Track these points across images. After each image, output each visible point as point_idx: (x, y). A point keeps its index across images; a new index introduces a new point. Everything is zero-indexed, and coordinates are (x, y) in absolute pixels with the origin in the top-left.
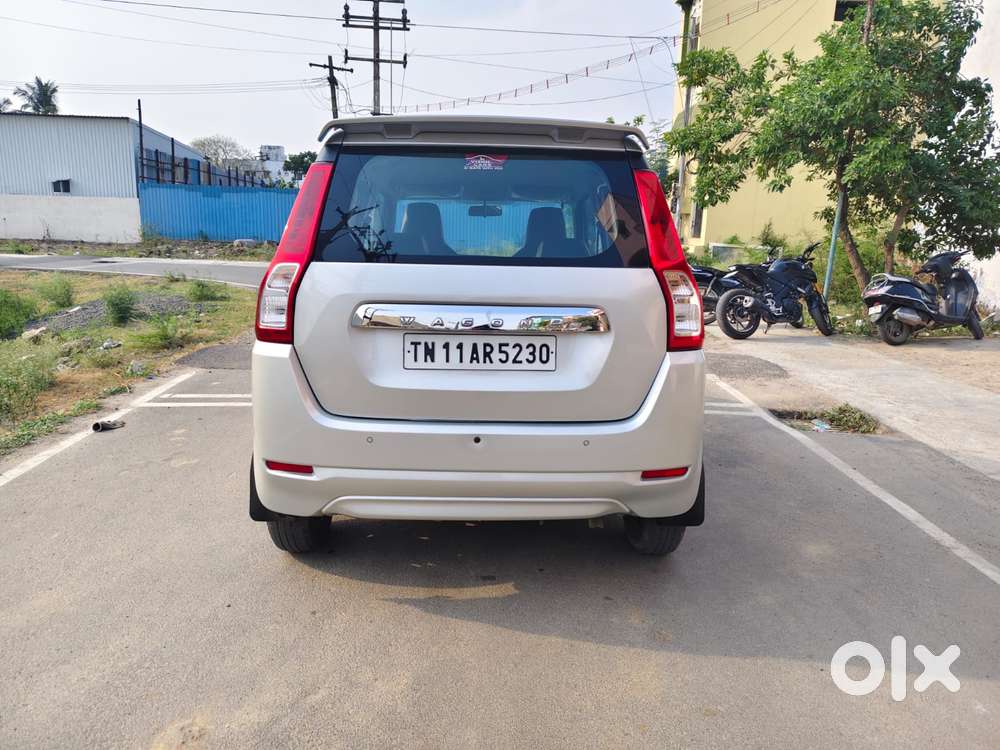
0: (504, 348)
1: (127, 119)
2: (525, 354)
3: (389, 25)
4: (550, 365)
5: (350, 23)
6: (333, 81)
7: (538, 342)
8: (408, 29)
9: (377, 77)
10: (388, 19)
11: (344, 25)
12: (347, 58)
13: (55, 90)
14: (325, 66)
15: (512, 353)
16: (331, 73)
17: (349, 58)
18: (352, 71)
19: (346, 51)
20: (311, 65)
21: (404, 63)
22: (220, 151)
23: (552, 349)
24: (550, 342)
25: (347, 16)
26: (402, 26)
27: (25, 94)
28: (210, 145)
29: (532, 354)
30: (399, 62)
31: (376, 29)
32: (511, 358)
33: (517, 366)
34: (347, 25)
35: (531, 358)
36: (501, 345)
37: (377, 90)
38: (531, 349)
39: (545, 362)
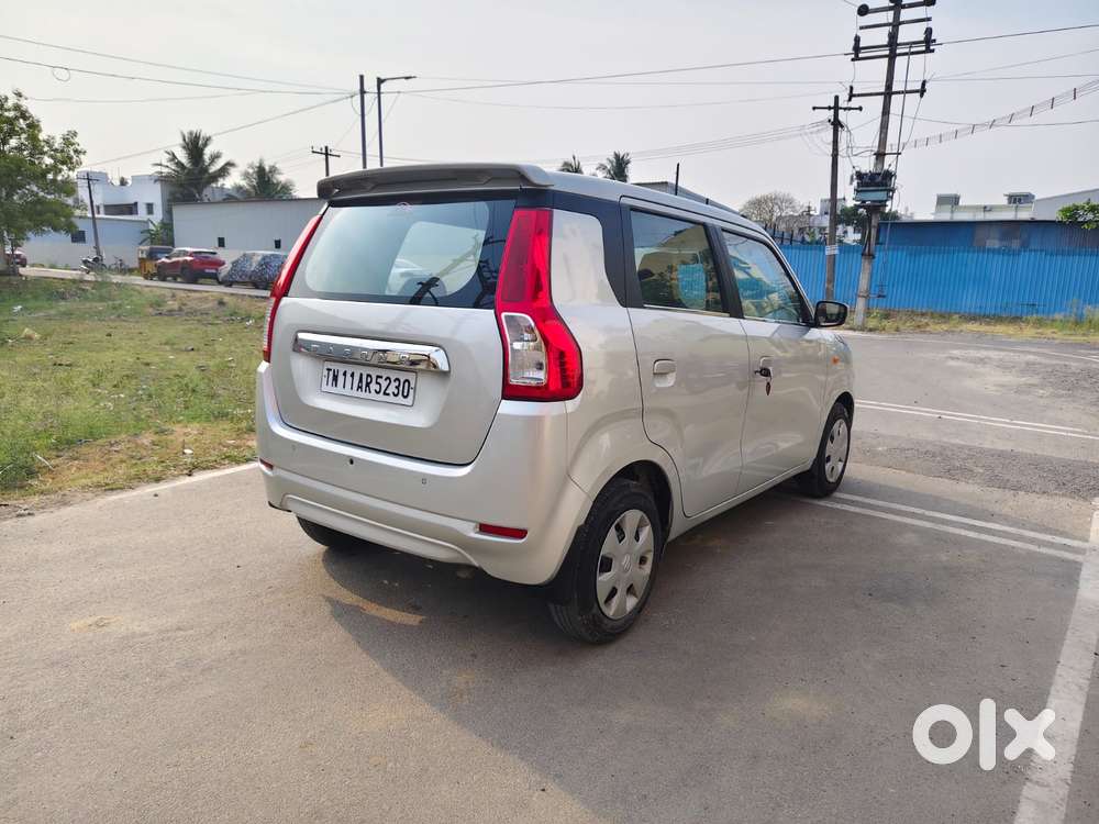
0: (379, 380)
1: (666, 183)
2: (392, 389)
3: (907, 50)
4: (409, 401)
5: (861, 55)
6: (837, 124)
7: (403, 376)
8: (933, 51)
9: (886, 112)
10: (907, 44)
11: (853, 60)
12: (851, 96)
13: (628, 162)
14: (830, 108)
15: (384, 384)
16: (836, 115)
17: (855, 96)
18: (860, 109)
19: (851, 88)
20: (814, 108)
21: (922, 91)
22: (776, 208)
23: (412, 386)
24: (411, 377)
25: (857, 49)
26: (924, 48)
27: (604, 168)
28: (766, 202)
29: (397, 387)
30: (917, 91)
31: (892, 57)
32: (383, 389)
33: (386, 398)
34: (856, 58)
35: (396, 392)
36: (378, 377)
37: (884, 127)
38: (397, 384)
39: (405, 397)
